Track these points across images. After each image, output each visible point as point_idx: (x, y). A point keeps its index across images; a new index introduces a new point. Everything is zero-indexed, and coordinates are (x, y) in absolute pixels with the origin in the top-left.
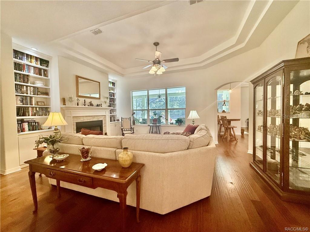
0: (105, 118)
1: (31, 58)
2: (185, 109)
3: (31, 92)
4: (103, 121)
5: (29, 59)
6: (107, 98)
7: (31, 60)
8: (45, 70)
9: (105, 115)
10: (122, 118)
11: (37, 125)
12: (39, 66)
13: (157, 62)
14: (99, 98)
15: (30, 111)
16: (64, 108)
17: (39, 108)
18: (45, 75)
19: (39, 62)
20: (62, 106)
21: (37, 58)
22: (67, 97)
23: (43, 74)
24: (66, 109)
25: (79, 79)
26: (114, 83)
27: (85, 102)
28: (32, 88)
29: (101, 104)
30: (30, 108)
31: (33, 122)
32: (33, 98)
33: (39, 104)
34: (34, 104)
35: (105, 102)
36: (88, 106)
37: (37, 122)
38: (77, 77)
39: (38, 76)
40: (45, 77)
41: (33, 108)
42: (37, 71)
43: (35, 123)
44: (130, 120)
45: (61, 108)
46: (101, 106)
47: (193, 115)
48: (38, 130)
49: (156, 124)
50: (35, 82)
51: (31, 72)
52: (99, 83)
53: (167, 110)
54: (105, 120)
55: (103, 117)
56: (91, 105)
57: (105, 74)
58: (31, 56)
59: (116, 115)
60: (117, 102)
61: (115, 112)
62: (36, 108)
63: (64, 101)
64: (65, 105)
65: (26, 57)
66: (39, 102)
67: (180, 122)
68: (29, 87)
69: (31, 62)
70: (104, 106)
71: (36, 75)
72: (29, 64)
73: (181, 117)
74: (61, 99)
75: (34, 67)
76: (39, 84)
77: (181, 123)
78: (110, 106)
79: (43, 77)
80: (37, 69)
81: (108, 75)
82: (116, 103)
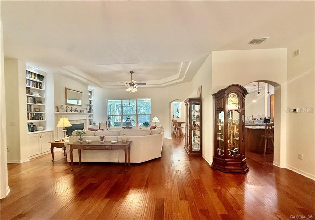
0: (86, 122)
1: (32, 75)
2: (150, 115)
3: (30, 101)
4: (84, 124)
5: (30, 75)
6: (88, 105)
7: (31, 76)
8: (40, 83)
9: (86, 119)
10: (99, 122)
11: (34, 127)
12: (37, 80)
13: (132, 85)
14: (82, 105)
15: (30, 116)
16: (57, 114)
17: (36, 113)
18: (40, 87)
19: (37, 77)
20: (56, 112)
21: (35, 74)
22: (59, 106)
23: (39, 86)
24: (59, 115)
25: (68, 90)
26: (91, 92)
27: (72, 109)
28: (31, 97)
29: (83, 110)
30: (30, 114)
31: (32, 125)
32: (32, 106)
33: (36, 111)
34: (32, 111)
35: (86, 109)
36: (74, 112)
37: (35, 125)
38: (66, 89)
39: (36, 88)
40: (40, 89)
41: (32, 113)
42: (35, 84)
43: (33, 126)
44: (107, 123)
45: (55, 114)
46: (83, 112)
47: (156, 119)
48: (35, 131)
49: (129, 126)
50: (33, 93)
51: (31, 85)
52: (82, 93)
53: (137, 115)
54: (86, 123)
55: (84, 121)
56: (76, 111)
57: (86, 85)
58: (31, 73)
59: (93, 119)
60: (94, 108)
61: (92, 117)
62: (34, 113)
63: (57, 108)
64: (59, 111)
65: (28, 74)
66: (36, 109)
67: (146, 124)
68: (29, 97)
69: (31, 77)
70: (85, 112)
71: (34, 88)
72: (30, 79)
73: (148, 121)
74: (55, 107)
75: (33, 81)
76: (37, 95)
77: (148, 125)
78: (89, 112)
79: (38, 89)
80: (35, 83)
81: (88, 86)
82: (92, 109)
